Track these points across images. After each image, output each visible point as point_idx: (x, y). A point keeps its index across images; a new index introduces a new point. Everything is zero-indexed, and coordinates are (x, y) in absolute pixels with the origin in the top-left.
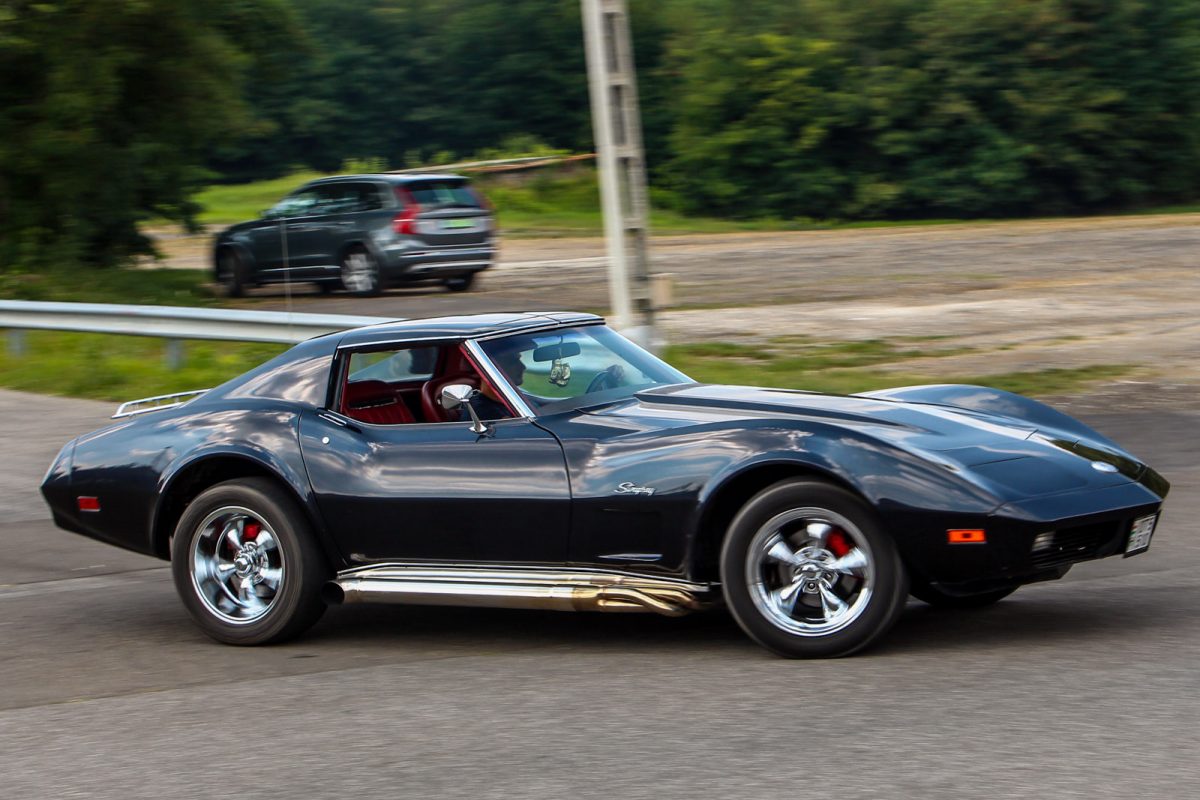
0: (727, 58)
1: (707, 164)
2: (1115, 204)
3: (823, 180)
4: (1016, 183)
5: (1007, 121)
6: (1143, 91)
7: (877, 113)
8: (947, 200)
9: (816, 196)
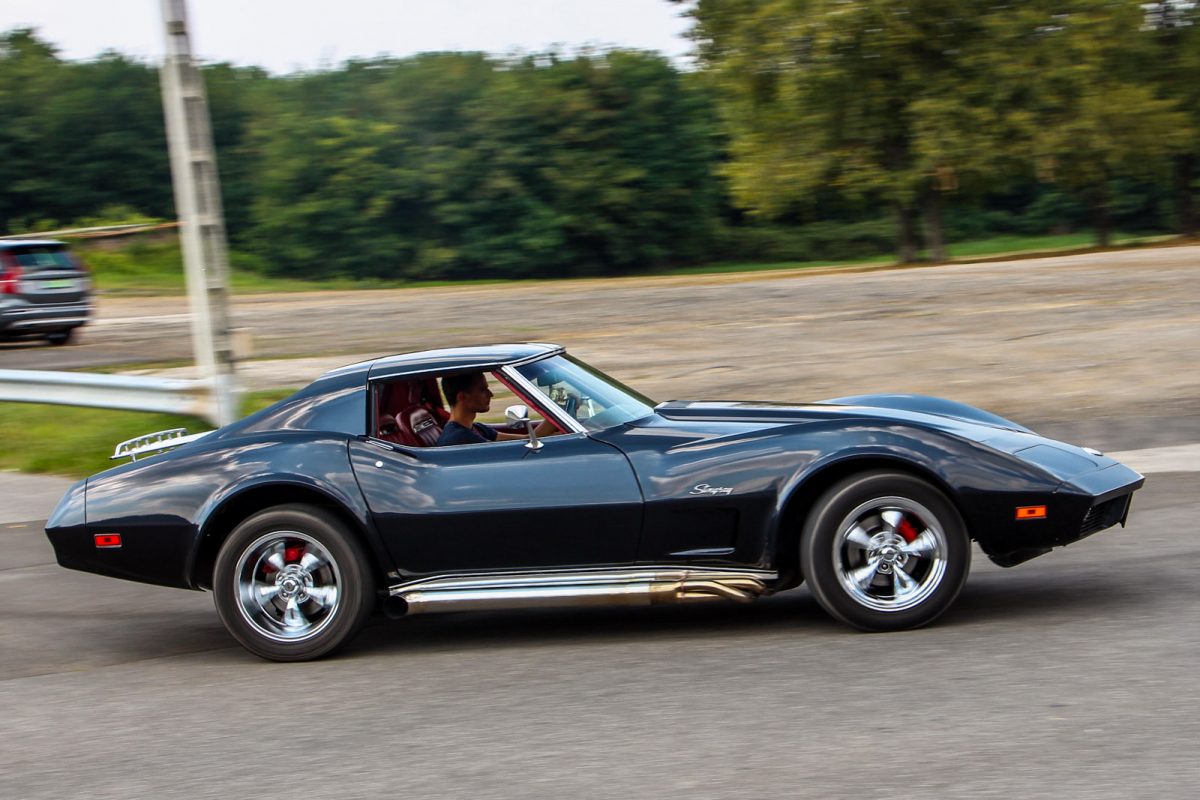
0: (302, 137)
1: (285, 231)
2: (639, 266)
3: (389, 245)
4: (556, 247)
5: (547, 194)
6: (662, 170)
7: (433, 187)
8: (497, 263)
9: (382, 259)
